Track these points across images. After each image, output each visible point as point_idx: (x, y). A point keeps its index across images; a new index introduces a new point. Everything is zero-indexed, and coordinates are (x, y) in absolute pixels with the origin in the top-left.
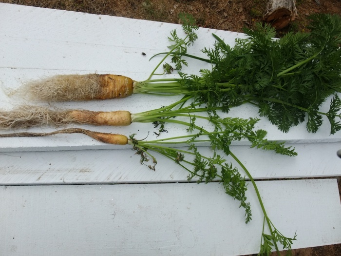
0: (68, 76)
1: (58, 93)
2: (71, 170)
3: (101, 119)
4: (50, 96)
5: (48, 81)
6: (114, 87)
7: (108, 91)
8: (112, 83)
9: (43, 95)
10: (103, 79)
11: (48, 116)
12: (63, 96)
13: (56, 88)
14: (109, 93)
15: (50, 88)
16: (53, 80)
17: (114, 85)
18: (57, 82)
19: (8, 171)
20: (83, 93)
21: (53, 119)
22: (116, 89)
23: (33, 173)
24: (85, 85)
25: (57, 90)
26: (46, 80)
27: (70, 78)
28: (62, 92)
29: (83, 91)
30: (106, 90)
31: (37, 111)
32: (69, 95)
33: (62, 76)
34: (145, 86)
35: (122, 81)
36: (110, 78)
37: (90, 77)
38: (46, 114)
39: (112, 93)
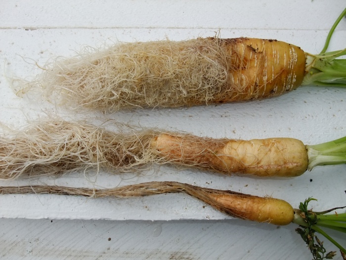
0: (148, 46)
1: (122, 93)
2: (151, 254)
3: (229, 162)
4: (102, 101)
5: (97, 63)
6: (261, 74)
7: (244, 85)
8: (256, 63)
9: (86, 99)
10: (234, 52)
11: (99, 153)
12: (135, 99)
13: (117, 80)
14: (247, 88)
15: (102, 81)
16: (108, 58)
17: (262, 66)
18: (119, 65)
19: (29, 249)
20: (185, 92)
21: (110, 160)
22: (265, 78)
23: (76, 256)
24: (191, 71)
25: (120, 85)
26: (93, 59)
27: (152, 53)
28: (132, 89)
29: (184, 87)
30: (242, 80)
31: (73, 141)
32: (148, 97)
33: (130, 47)
34: (333, 68)
35: (282, 58)
36: (250, 48)
37: (201, 48)
38: (94, 149)
39: (255, 89)
